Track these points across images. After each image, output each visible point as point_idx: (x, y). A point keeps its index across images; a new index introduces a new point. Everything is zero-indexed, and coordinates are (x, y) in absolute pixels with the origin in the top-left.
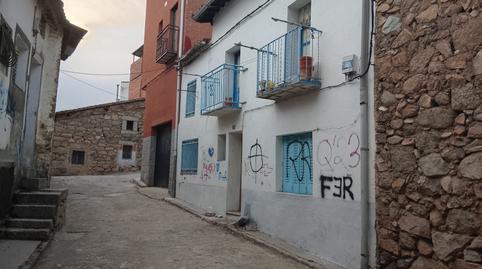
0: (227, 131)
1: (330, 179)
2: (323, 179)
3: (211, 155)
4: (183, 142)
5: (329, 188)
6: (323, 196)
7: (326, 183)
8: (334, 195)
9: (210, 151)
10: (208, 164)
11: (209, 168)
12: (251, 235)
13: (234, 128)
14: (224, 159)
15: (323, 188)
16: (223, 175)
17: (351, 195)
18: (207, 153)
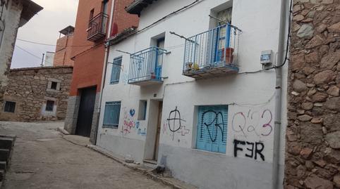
0: (149, 98)
1: (243, 143)
2: (236, 142)
3: (132, 115)
4: (107, 103)
5: (241, 149)
6: (235, 155)
7: (239, 146)
8: (247, 155)
9: (131, 111)
10: (129, 121)
11: (130, 125)
12: (169, 180)
13: (155, 95)
14: (144, 119)
15: (236, 149)
16: (142, 131)
17: (262, 157)
18: (129, 113)
